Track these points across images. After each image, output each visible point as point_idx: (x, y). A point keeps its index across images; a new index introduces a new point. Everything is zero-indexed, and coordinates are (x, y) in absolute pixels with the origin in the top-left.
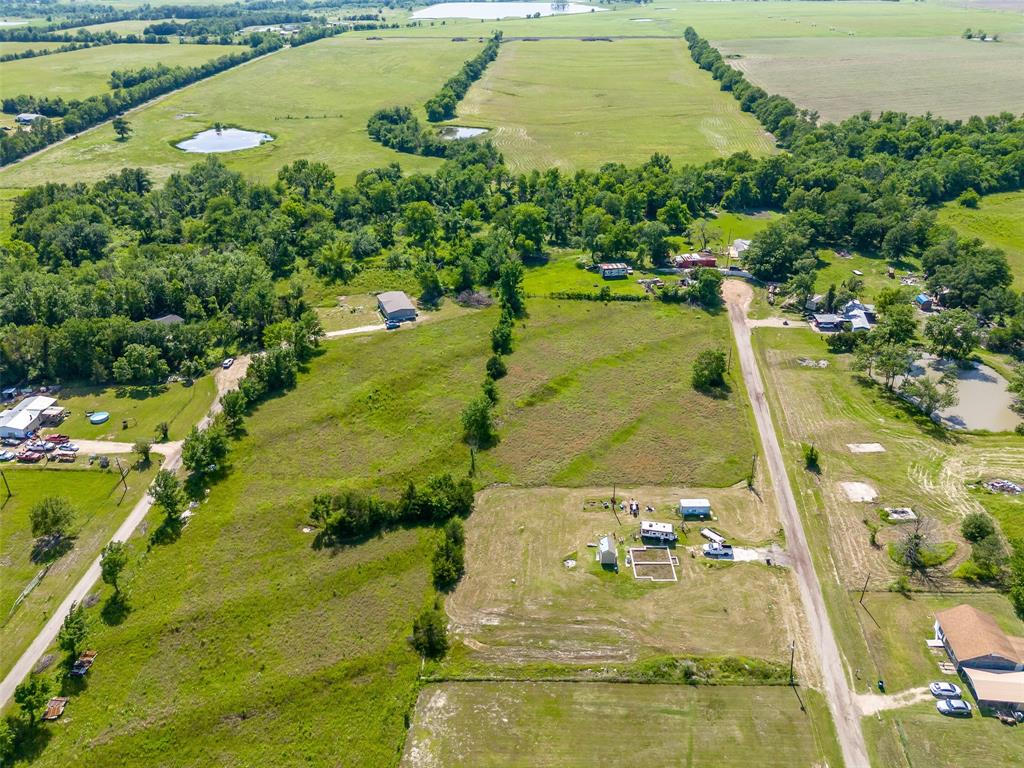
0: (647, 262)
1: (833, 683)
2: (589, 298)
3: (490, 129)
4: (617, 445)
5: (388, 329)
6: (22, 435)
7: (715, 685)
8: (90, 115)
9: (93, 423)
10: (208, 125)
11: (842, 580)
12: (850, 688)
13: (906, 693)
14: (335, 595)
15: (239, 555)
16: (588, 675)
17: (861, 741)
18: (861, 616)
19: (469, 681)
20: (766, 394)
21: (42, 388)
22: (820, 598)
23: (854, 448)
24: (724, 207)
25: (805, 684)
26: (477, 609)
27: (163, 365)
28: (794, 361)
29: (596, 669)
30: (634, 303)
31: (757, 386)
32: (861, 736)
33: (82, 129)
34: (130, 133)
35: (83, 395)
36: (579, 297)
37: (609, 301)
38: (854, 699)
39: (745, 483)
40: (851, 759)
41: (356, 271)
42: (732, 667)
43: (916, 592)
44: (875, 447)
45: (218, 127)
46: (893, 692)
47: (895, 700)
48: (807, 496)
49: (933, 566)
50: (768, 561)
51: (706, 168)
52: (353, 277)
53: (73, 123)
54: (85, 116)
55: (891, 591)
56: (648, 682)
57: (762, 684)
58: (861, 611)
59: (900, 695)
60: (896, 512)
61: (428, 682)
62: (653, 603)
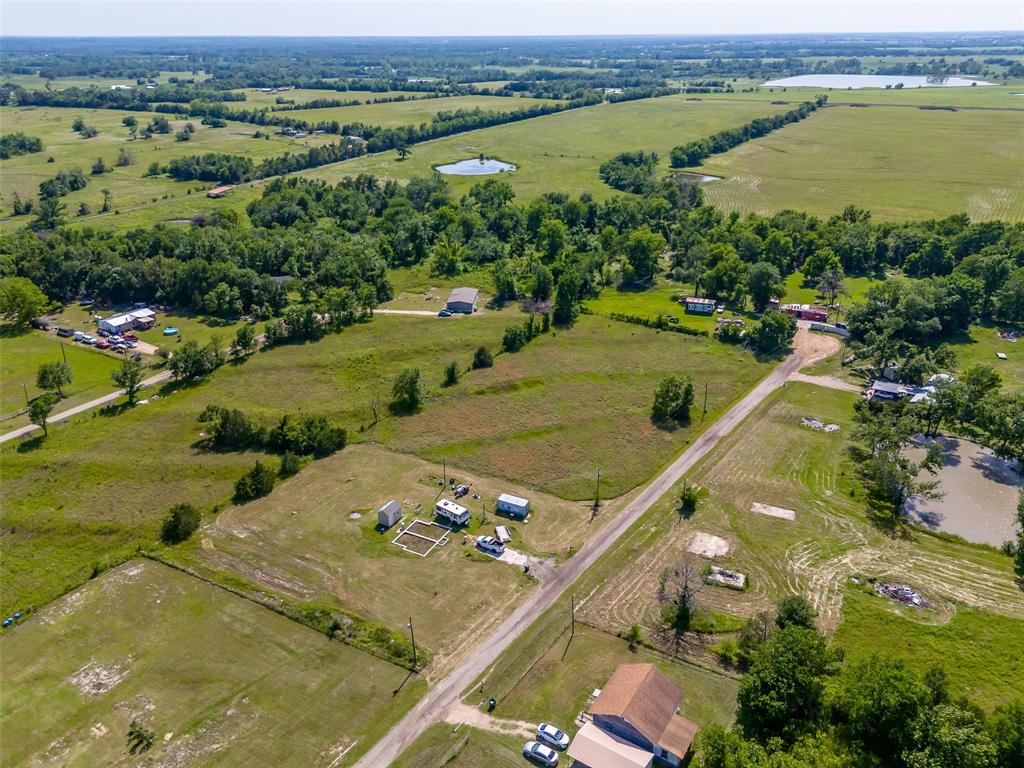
0: (750, 306)
1: (451, 683)
2: (646, 324)
3: (723, 178)
4: (514, 442)
5: (440, 315)
6: (114, 331)
7: (348, 644)
8: (391, 140)
9: (165, 334)
10: (475, 155)
11: (581, 609)
12: (461, 695)
13: (513, 722)
14: (162, 479)
15: (139, 435)
16: (257, 597)
17: (410, 740)
18: (557, 646)
19: (171, 566)
20: (722, 440)
21: (162, 307)
22: (536, 616)
23: (758, 507)
24: (905, 271)
25: (426, 675)
26: (241, 522)
27: (239, 305)
28: (798, 418)
29: (268, 595)
30: (687, 336)
31: (725, 429)
32: (417, 735)
33: (381, 150)
34: (408, 156)
35: (181, 316)
36: (637, 321)
37: (664, 330)
38: (454, 704)
39: (593, 503)
40: (382, 748)
41: (465, 271)
42: (381, 637)
43: (646, 646)
44: (788, 514)
45: (481, 158)
46: (500, 716)
47: (493, 723)
48: (646, 531)
49: (698, 632)
50: (527, 569)
51: (906, 227)
52: (458, 274)
53: (374, 144)
54: (387, 141)
55: (619, 636)
56: (296, 620)
57: (389, 660)
58: (564, 641)
59: (502, 721)
60: (722, 573)
61: (143, 556)
62: (382, 566)
